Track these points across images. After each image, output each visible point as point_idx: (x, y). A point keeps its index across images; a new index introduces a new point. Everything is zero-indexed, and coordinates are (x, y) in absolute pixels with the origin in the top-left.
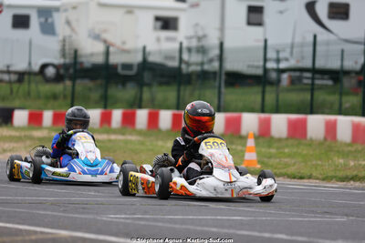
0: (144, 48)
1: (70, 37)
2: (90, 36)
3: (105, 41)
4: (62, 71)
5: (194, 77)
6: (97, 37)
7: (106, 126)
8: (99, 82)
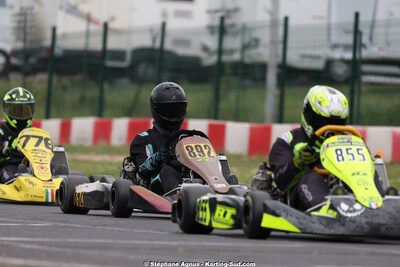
0: (164, 25)
1: (32, 8)
2: (61, 8)
3: (89, 19)
4: (14, 61)
5: (228, 71)
6: (73, 10)
7: (102, 143)
8: (78, 77)
